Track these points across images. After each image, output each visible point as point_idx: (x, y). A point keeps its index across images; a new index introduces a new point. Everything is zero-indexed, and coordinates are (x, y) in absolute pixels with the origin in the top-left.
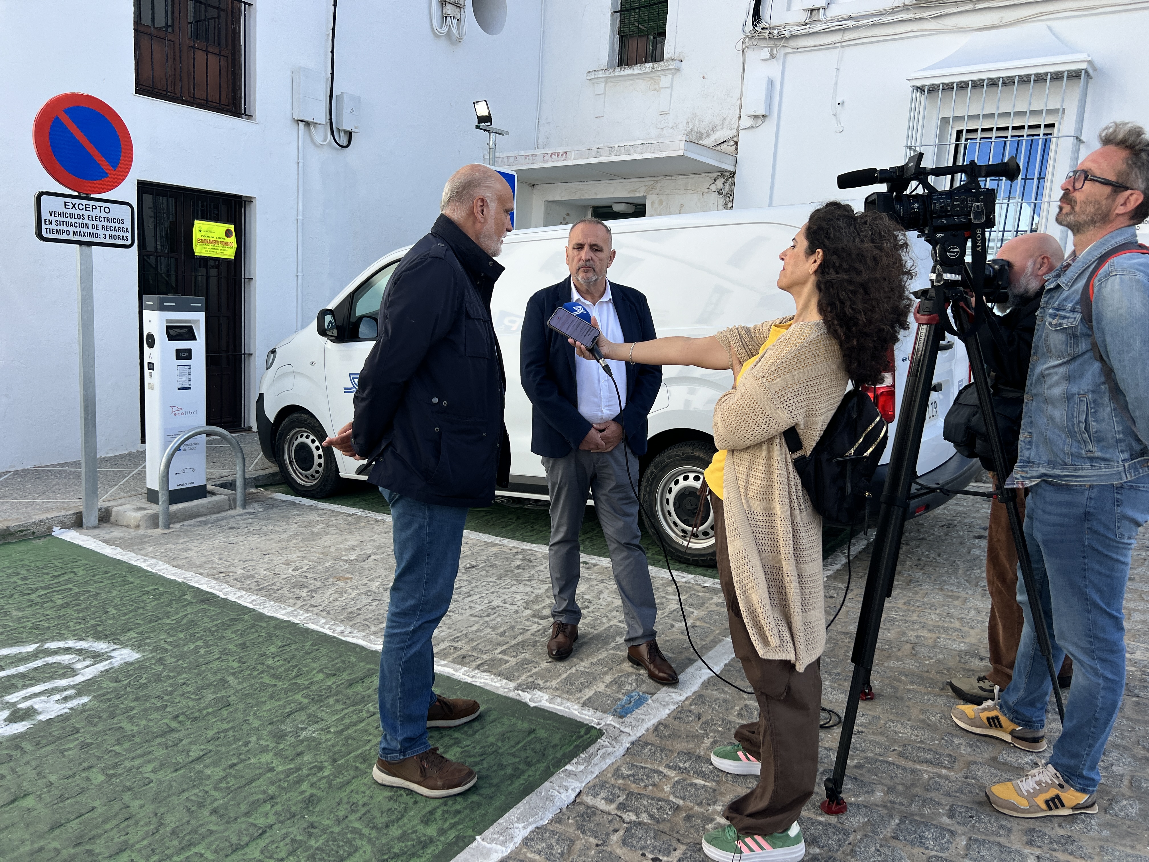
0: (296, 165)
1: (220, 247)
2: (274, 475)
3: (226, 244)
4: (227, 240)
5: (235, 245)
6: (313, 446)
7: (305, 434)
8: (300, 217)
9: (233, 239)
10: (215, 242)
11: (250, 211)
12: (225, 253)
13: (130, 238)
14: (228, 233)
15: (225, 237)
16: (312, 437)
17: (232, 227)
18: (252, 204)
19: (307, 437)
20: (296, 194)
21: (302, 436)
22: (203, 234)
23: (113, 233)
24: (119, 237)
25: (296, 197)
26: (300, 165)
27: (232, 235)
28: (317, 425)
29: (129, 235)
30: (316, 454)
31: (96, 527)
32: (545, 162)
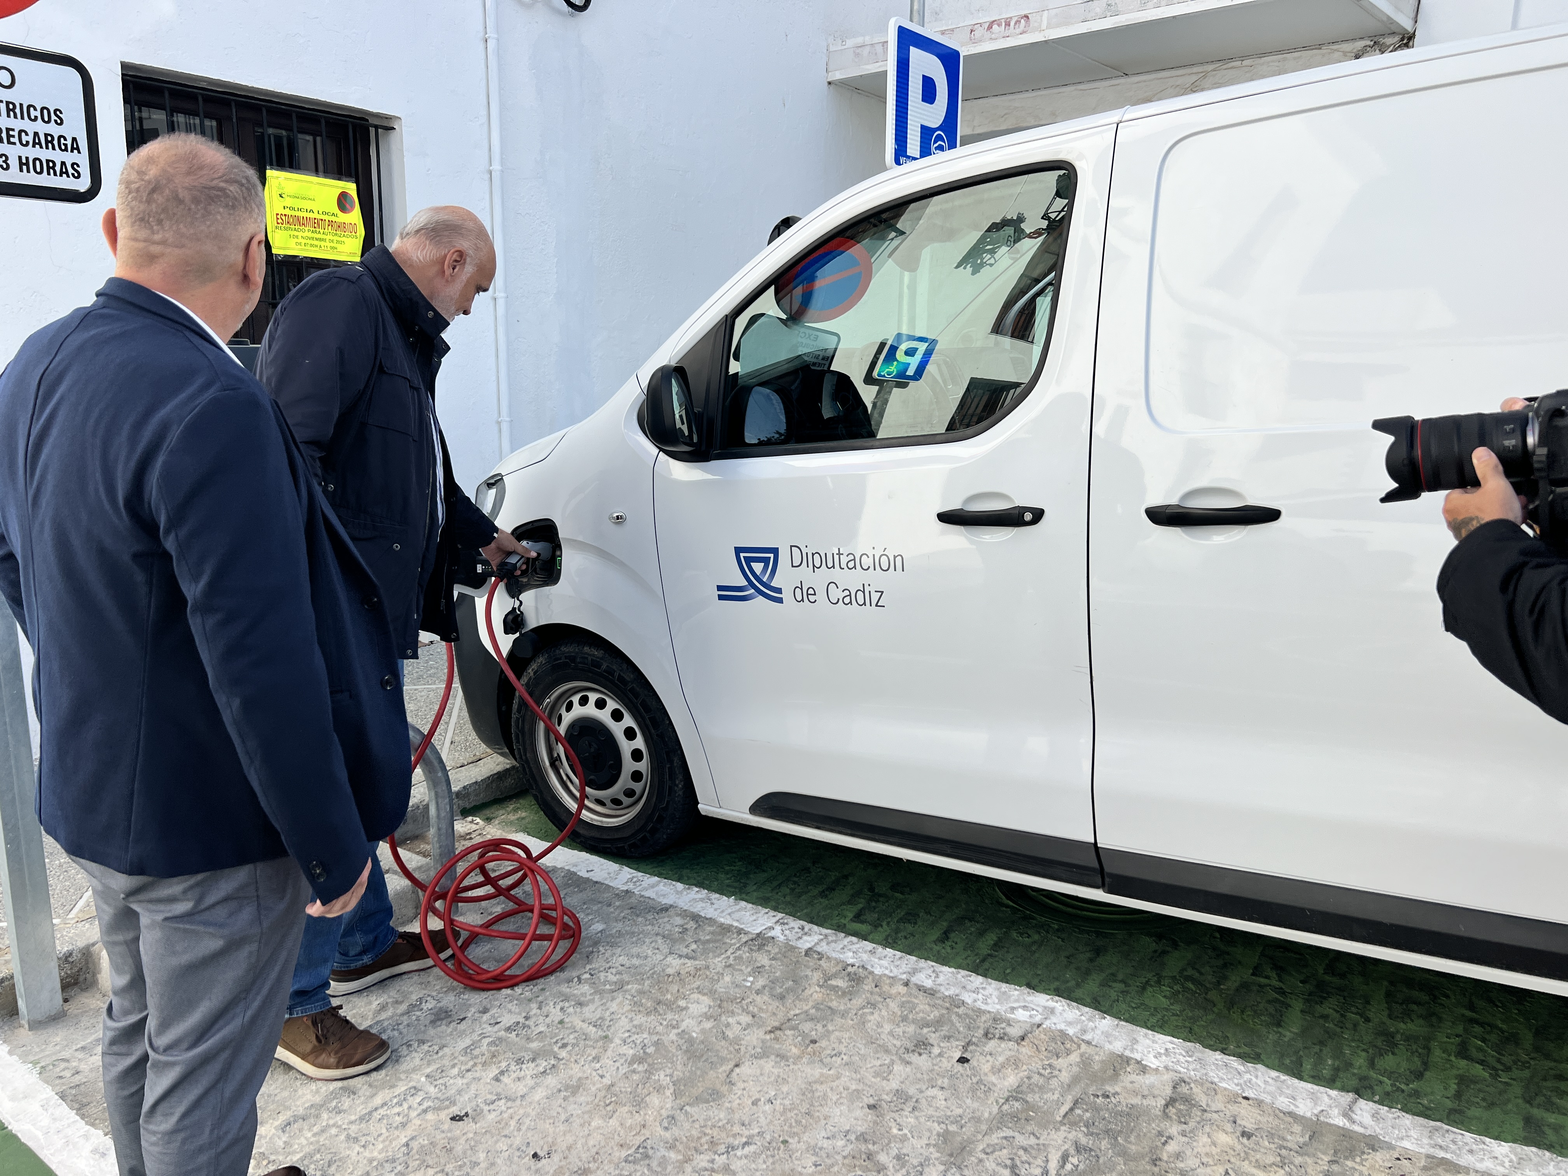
0: (482, 46)
1: (329, 235)
2: (500, 777)
3: (341, 227)
4: (343, 217)
5: (361, 232)
6: (617, 729)
7: (593, 697)
8: (496, 167)
9: (355, 216)
10: (316, 223)
11: (389, 151)
12: (340, 248)
13: (85, 170)
14: (343, 201)
15: (336, 210)
16: (612, 705)
17: (351, 188)
18: (393, 135)
19: (601, 704)
20: (485, 113)
21: (584, 701)
22: (288, 202)
23: (31, 152)
24: (51, 166)
25: (484, 119)
26: (491, 44)
27: (352, 208)
28: (629, 676)
29: (83, 159)
30: (626, 747)
31: (56, 1018)
32: (975, 42)
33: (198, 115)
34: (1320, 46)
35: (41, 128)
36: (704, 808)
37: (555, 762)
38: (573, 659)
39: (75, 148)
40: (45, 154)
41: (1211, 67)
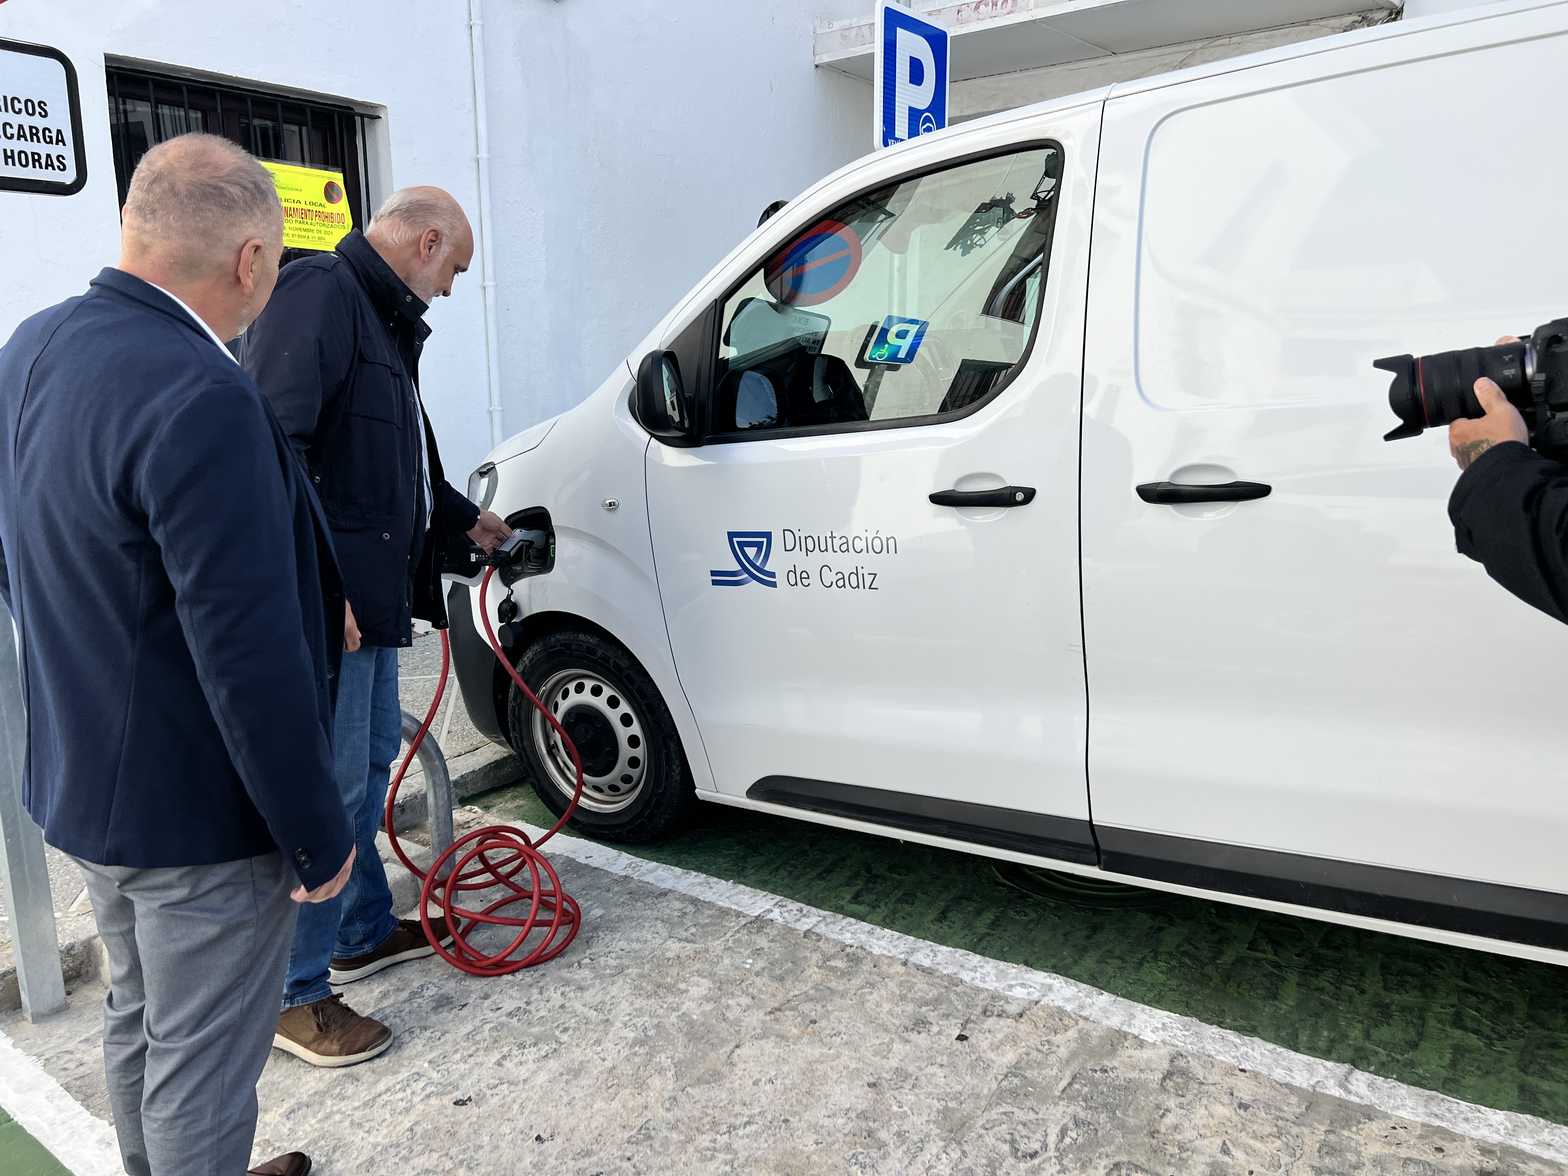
0: (466, 32)
1: (316, 225)
2: (497, 765)
3: (328, 217)
4: (330, 208)
5: (349, 222)
6: (614, 716)
7: (589, 684)
8: (483, 154)
9: (343, 206)
10: (304, 214)
11: (375, 140)
12: (328, 238)
13: (70, 162)
14: (330, 191)
15: (323, 201)
16: (608, 691)
17: (337, 178)
18: (379, 124)
19: (597, 691)
20: (471, 100)
21: (580, 688)
23: (16, 145)
24: (36, 159)
25: (471, 107)
26: (476, 31)
27: (340, 198)
28: (624, 663)
29: (68, 152)
30: (623, 733)
31: (59, 1011)
32: (962, 22)
33: (183, 107)
34: (1308, 22)
35: (26, 120)
36: (702, 792)
37: (552, 750)
38: (568, 646)
39: (60, 140)
40: (30, 147)
41: (1199, 45)
